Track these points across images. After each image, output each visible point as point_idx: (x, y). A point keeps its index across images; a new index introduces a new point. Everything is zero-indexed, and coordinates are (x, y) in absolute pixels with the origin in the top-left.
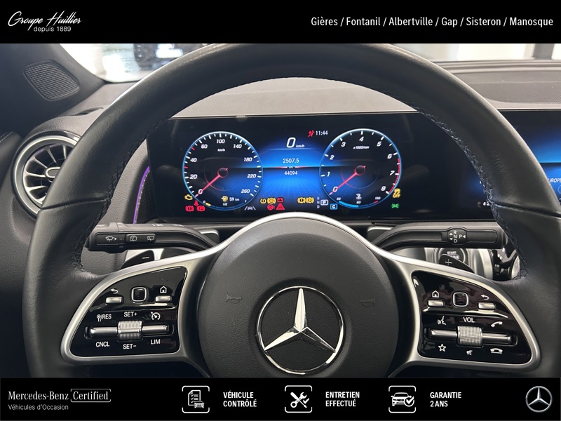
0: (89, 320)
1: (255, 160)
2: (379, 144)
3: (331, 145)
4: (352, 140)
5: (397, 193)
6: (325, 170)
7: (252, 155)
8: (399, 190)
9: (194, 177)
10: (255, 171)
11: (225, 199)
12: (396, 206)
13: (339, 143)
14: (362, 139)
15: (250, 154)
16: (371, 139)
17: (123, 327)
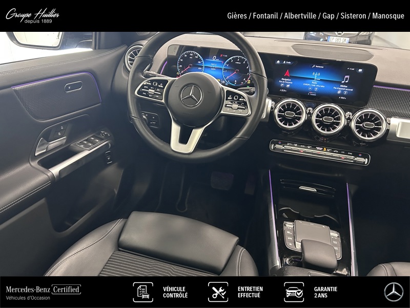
0: (143, 87)
1: (202, 63)
2: (244, 62)
3: (228, 60)
4: (235, 60)
6: (225, 69)
8: (249, 81)
9: (181, 66)
10: (202, 67)
13: (231, 60)
14: (238, 60)
15: (200, 60)
16: (241, 60)
17: (150, 90)
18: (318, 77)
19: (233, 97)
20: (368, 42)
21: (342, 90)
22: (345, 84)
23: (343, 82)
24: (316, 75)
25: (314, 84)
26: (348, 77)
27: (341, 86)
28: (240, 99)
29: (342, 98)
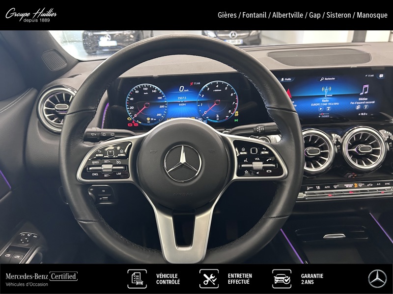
1: (163, 98)
2: (226, 89)
3: (202, 89)
4: (213, 87)
5: (237, 114)
6: (200, 102)
7: (162, 96)
8: (237, 112)
9: (132, 108)
10: (164, 104)
11: (148, 119)
12: (237, 120)
13: (206, 88)
14: (217, 86)
15: (161, 95)
16: (222, 86)
17: (104, 167)
18: (329, 92)
19: (247, 150)
20: (257, 42)
21: (361, 103)
22: (364, 96)
23: (362, 93)
24: (326, 91)
25: (325, 103)
26: (367, 86)
27: (360, 99)
28: (262, 153)
29: (363, 114)
